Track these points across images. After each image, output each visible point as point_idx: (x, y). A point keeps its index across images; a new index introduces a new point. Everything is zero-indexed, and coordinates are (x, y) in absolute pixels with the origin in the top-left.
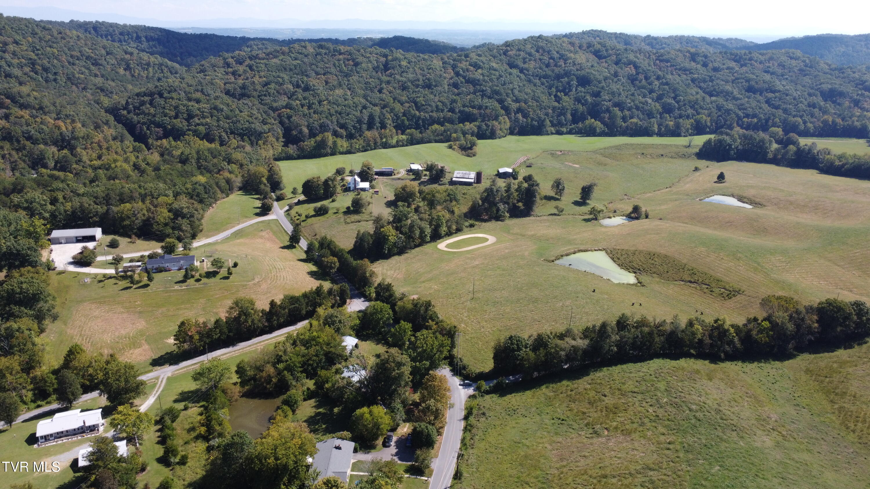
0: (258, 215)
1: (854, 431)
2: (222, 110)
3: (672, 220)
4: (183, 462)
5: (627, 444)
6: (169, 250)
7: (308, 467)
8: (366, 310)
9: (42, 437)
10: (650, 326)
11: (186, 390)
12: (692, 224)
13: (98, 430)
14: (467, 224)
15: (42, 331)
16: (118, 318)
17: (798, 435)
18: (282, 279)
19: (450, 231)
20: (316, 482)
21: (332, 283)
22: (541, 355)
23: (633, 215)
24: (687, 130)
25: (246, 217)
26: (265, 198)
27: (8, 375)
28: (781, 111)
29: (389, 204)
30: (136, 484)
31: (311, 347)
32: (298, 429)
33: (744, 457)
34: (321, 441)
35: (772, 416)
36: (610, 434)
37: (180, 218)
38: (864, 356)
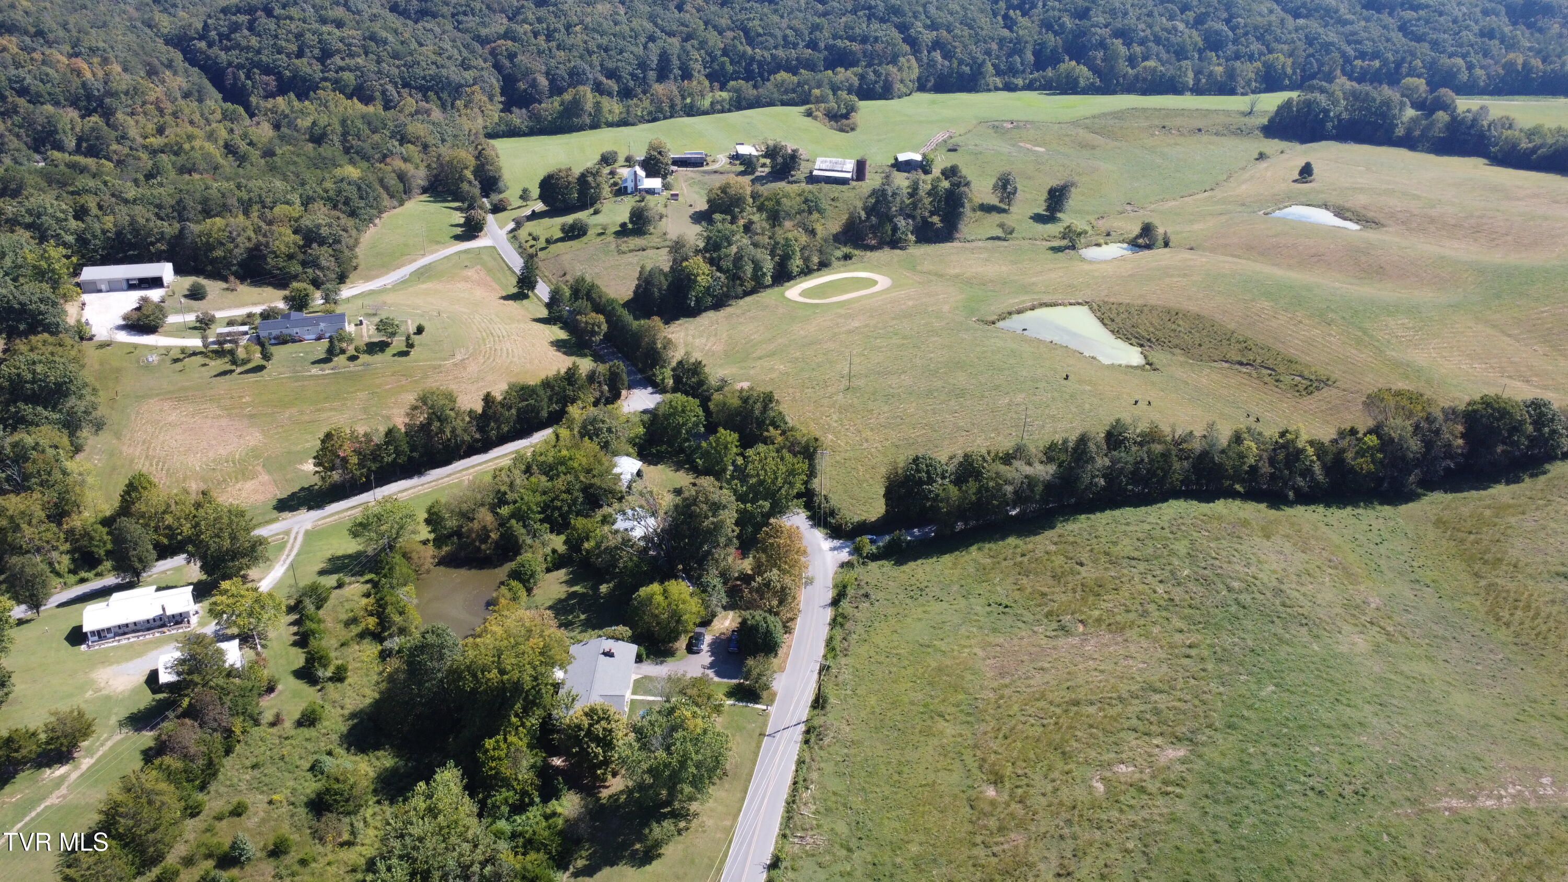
0: (458, 238)
1: (1507, 625)
2: (385, 42)
3: (1213, 250)
4: (339, 677)
5: (1117, 647)
6: (299, 303)
7: (557, 686)
8: (656, 409)
9: (93, 633)
10: (1165, 442)
11: (340, 553)
12: (1249, 259)
13: (189, 622)
14: (839, 253)
15: (78, 449)
16: (211, 427)
17: (1414, 632)
18: (505, 354)
19: (808, 267)
20: (571, 712)
21: (595, 361)
22: (970, 492)
23: (1140, 241)
24: (1248, 83)
25: (438, 243)
26: (471, 207)
27: (24, 526)
28: (1426, 45)
29: (698, 217)
30: (260, 713)
31: (558, 475)
32: (538, 621)
33: (1318, 670)
34: (579, 641)
35: (1371, 600)
36: (1088, 630)
37: (315, 245)
38: (1540, 495)
